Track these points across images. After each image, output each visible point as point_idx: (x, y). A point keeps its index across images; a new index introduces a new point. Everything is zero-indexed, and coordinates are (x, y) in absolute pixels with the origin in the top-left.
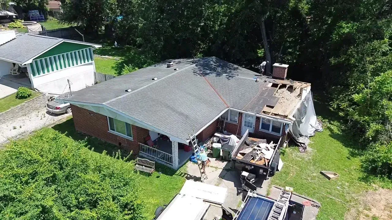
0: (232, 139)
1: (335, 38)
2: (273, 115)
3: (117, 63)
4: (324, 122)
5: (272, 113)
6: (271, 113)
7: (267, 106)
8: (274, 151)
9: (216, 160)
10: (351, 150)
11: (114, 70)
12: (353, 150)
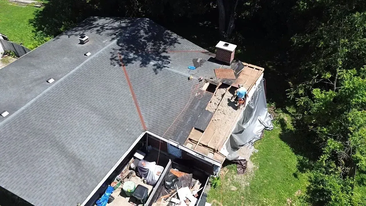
0: (150, 172)
1: (303, 7)
2: (201, 146)
3: (37, 12)
4: (276, 113)
5: (200, 143)
6: (198, 143)
7: (195, 129)
8: (197, 202)
9: (129, 202)
10: (301, 158)
11: (32, 25)
12: (303, 159)
